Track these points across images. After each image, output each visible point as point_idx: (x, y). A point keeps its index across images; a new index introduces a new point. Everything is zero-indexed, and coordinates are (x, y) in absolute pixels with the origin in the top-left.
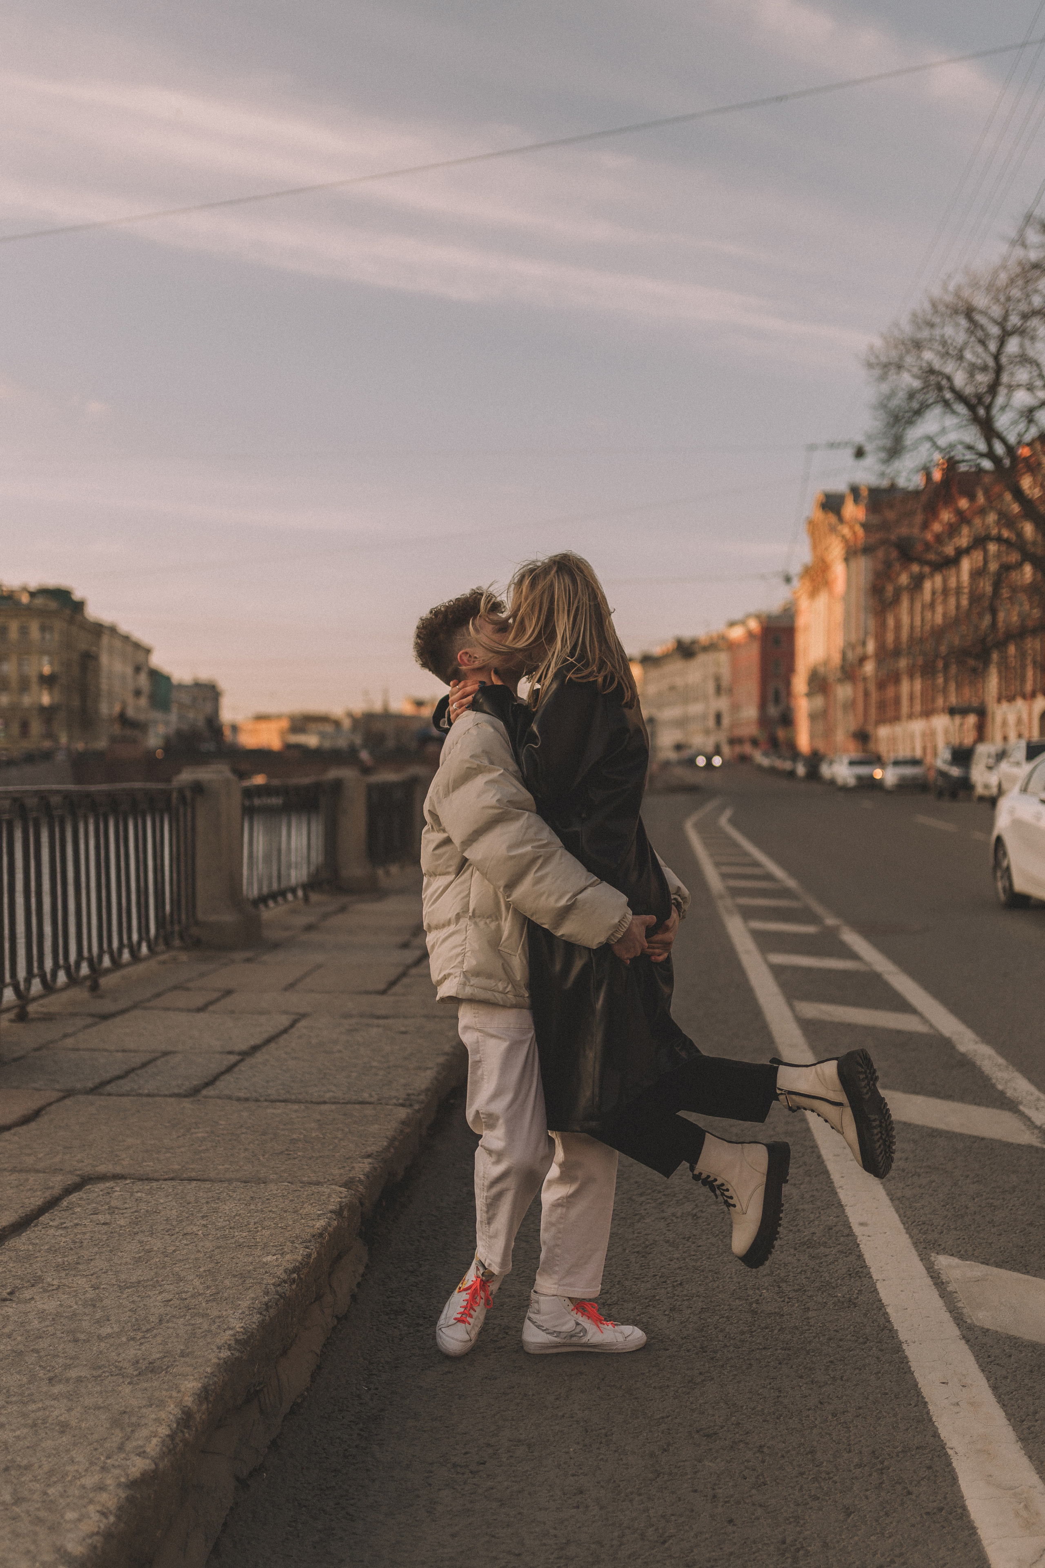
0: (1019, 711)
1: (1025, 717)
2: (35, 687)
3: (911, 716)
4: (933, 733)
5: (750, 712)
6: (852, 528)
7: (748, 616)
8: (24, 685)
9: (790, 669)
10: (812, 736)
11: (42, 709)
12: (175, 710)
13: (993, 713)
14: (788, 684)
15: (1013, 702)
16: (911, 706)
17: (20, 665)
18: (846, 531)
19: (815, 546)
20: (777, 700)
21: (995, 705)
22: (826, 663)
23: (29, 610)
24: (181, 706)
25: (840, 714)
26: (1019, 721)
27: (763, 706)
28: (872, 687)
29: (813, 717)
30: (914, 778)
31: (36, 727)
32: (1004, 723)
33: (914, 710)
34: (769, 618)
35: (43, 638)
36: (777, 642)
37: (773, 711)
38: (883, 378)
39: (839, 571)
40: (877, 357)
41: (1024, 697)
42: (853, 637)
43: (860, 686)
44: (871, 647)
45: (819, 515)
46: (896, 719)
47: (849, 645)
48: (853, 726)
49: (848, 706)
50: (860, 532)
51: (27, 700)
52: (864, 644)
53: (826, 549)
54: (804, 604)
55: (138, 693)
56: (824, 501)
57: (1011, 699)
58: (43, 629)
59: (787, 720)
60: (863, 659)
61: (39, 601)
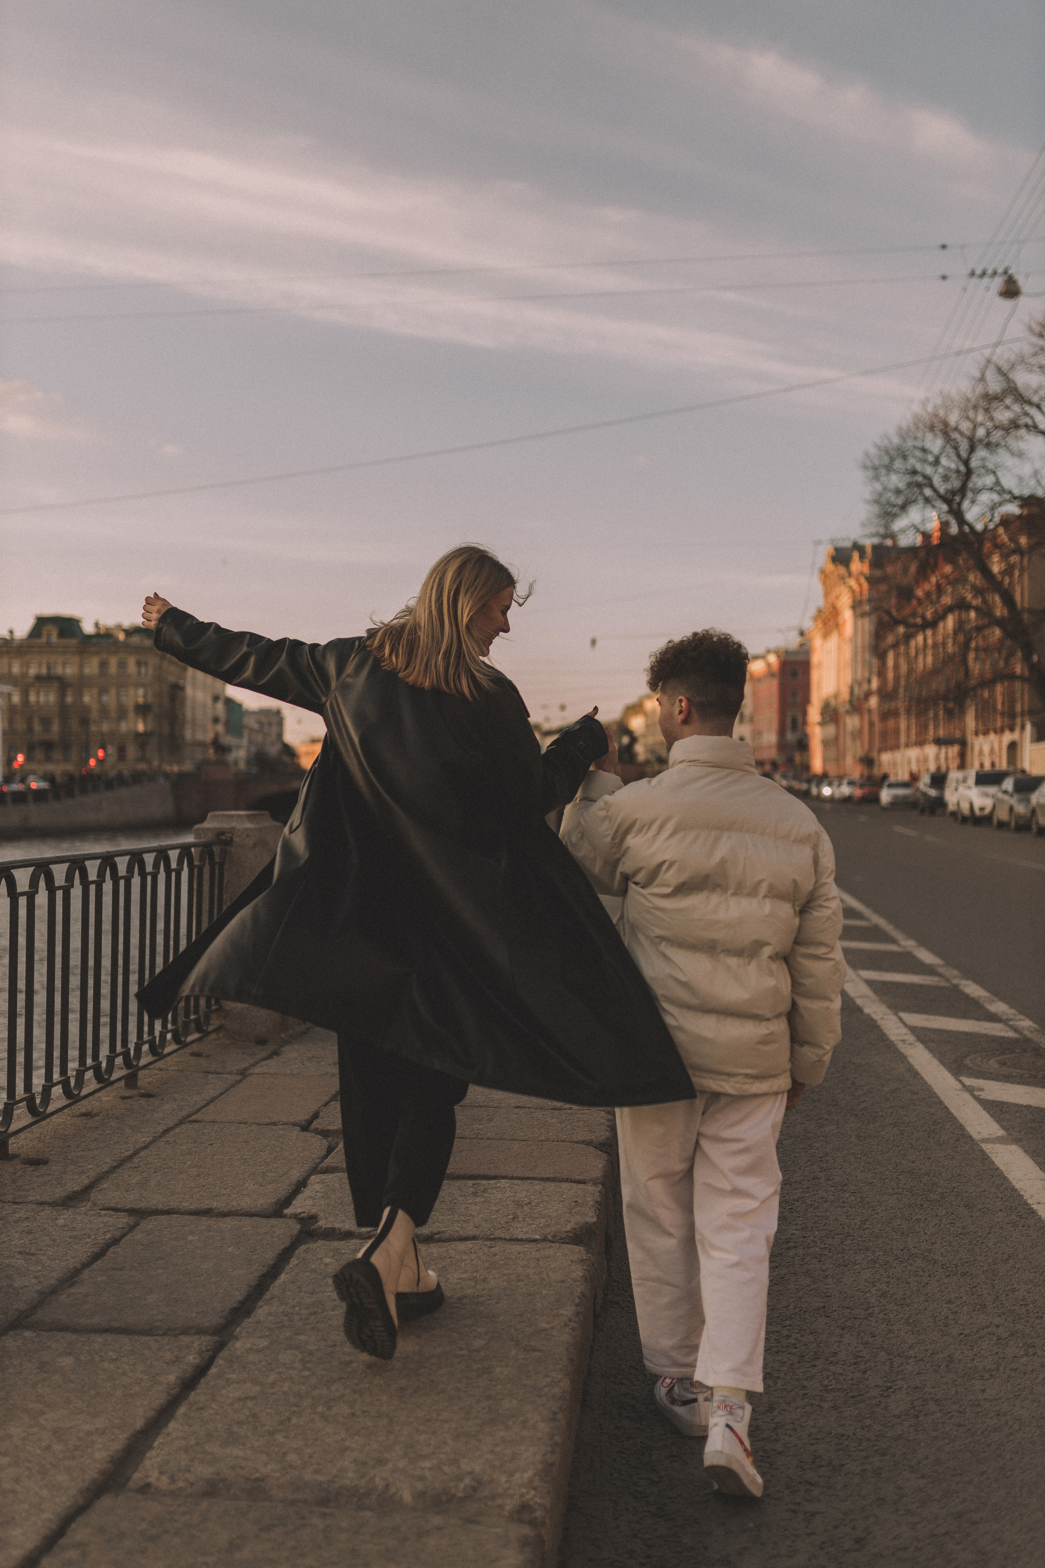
0: (992, 743)
1: (996, 746)
2: (131, 714)
3: (907, 745)
4: (926, 760)
5: (770, 738)
6: (857, 580)
7: (769, 651)
8: (122, 713)
9: (806, 700)
10: (825, 760)
11: (138, 735)
12: (246, 734)
13: (972, 744)
14: (805, 714)
15: (987, 736)
16: (908, 736)
17: (118, 695)
18: (852, 583)
19: (827, 594)
20: (794, 726)
21: (974, 737)
22: (836, 696)
23: (125, 647)
24: (251, 730)
25: (849, 741)
26: (992, 751)
27: (781, 733)
28: (876, 718)
29: (826, 743)
30: (905, 797)
31: (132, 752)
32: (981, 753)
33: (910, 740)
34: (787, 652)
35: (139, 673)
36: (794, 674)
37: (790, 736)
38: (877, 478)
39: (847, 615)
40: (871, 461)
41: (996, 732)
42: (859, 675)
43: (866, 717)
44: (875, 684)
45: (830, 567)
46: (895, 747)
47: (856, 683)
48: (860, 753)
49: (857, 735)
50: (865, 585)
51: (124, 727)
52: (869, 681)
53: (837, 597)
54: (817, 642)
55: (216, 720)
56: (834, 554)
57: (986, 733)
58: (139, 664)
59: (803, 745)
60: (868, 695)
61: (135, 639)
